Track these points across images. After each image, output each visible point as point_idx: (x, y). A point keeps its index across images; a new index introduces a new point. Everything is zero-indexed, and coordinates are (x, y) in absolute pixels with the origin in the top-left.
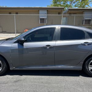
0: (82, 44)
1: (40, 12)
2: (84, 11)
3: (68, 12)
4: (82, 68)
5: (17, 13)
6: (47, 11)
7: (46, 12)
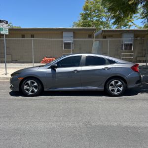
0: (103, 69)
1: (65, 34)
2: (123, 33)
3: (101, 34)
4: (103, 88)
5: (32, 36)
6: (74, 32)
7: (71, 34)
